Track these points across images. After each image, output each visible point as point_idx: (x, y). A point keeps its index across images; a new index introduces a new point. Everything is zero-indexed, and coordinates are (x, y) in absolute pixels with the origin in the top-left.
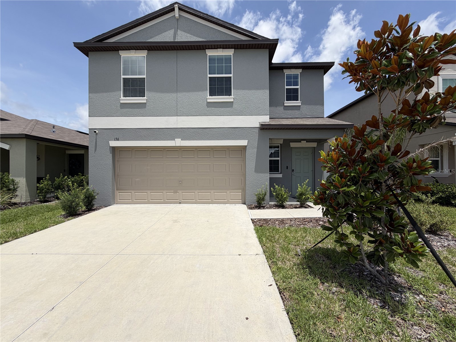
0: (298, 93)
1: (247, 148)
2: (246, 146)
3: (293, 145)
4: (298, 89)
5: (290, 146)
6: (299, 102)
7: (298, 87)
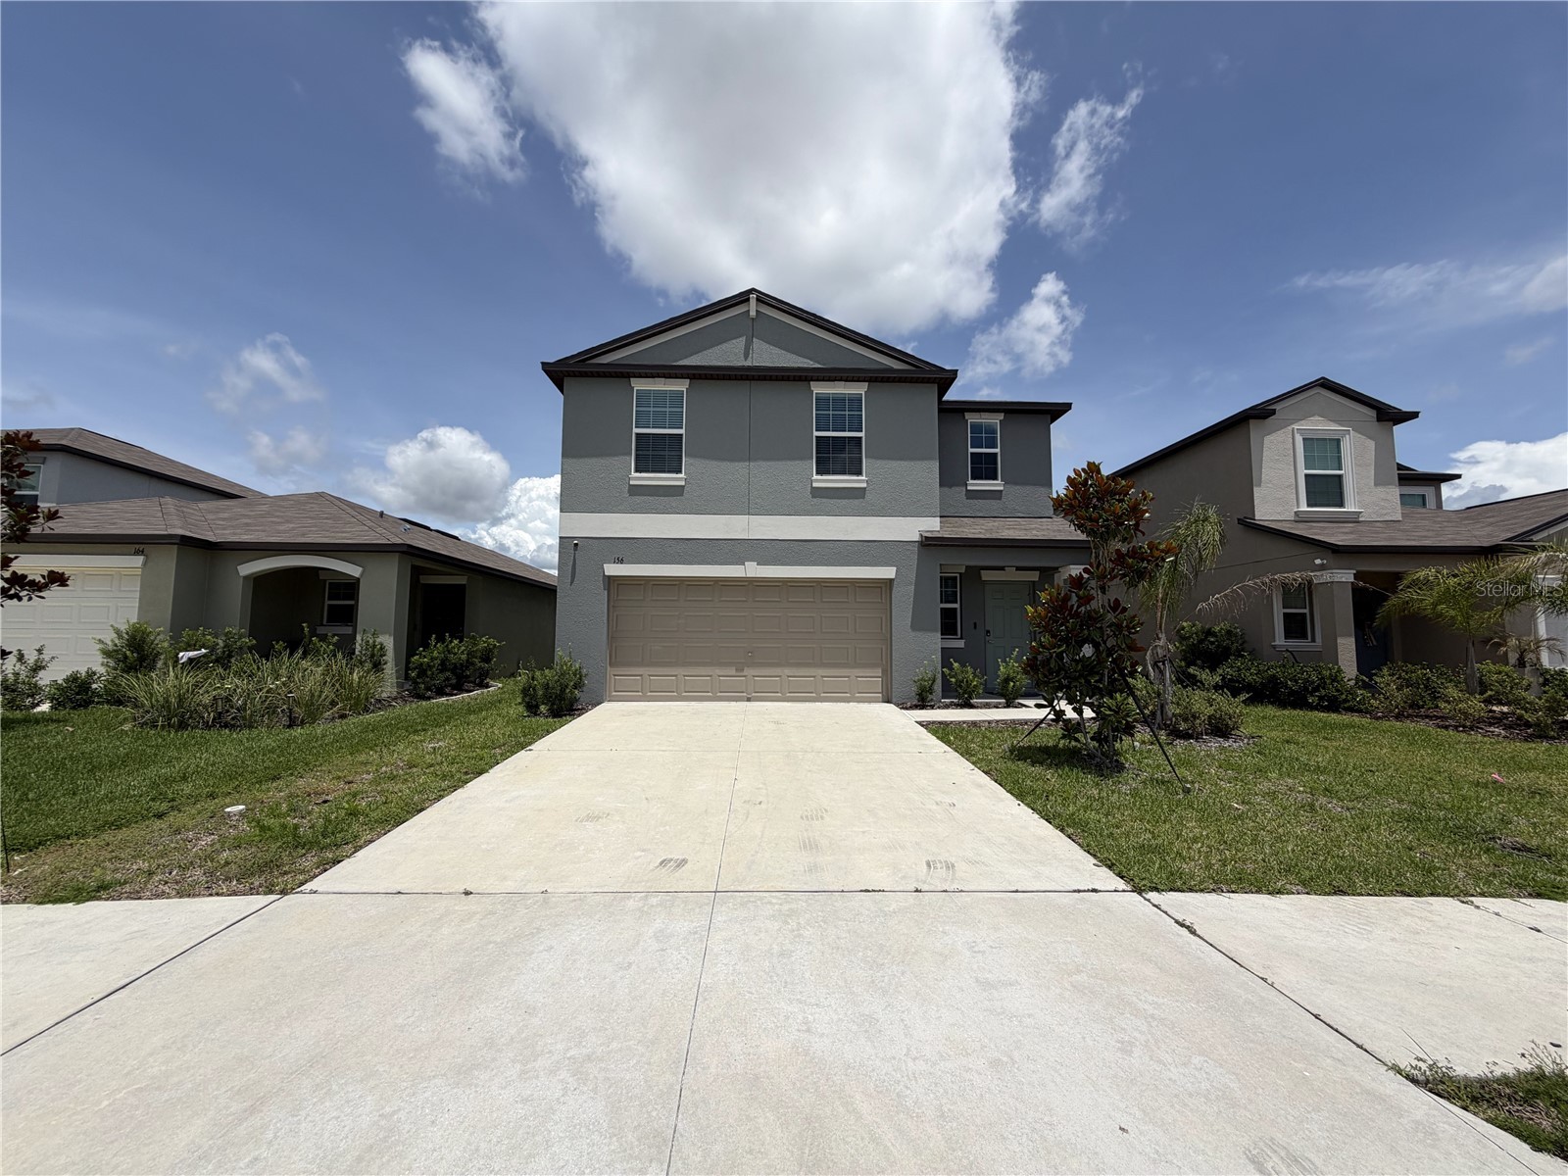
0: (996, 463)
1: (895, 583)
2: (891, 580)
3: (986, 576)
4: (996, 454)
5: (981, 577)
6: (999, 482)
7: (997, 450)
